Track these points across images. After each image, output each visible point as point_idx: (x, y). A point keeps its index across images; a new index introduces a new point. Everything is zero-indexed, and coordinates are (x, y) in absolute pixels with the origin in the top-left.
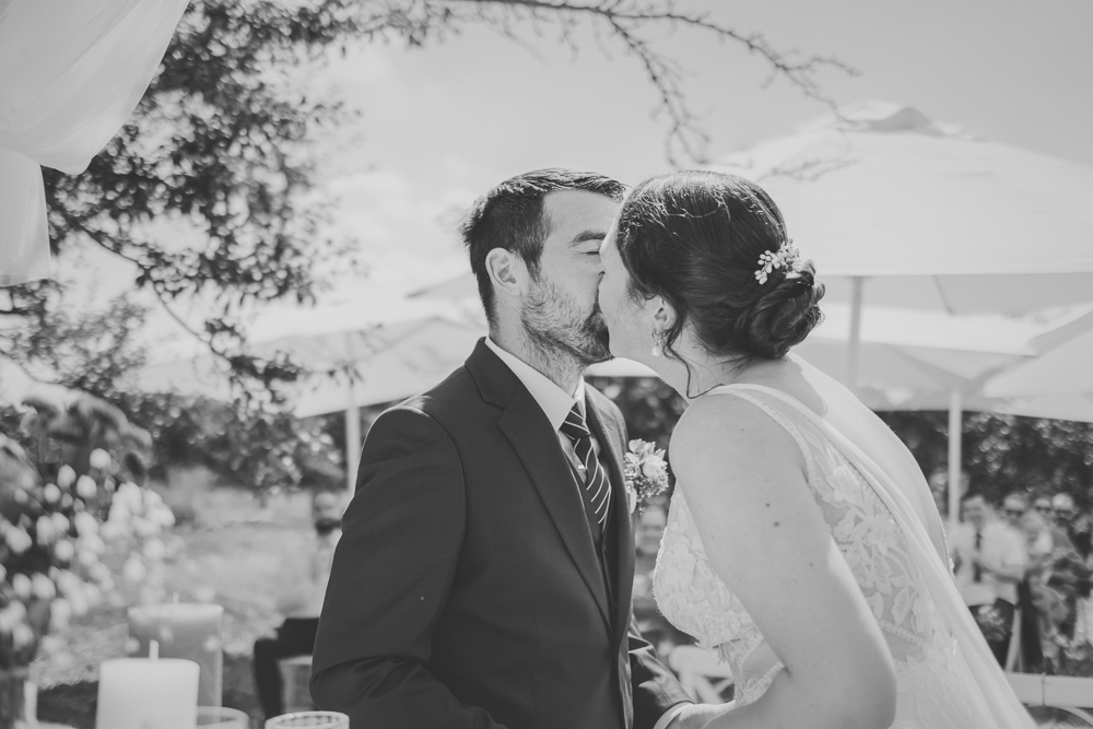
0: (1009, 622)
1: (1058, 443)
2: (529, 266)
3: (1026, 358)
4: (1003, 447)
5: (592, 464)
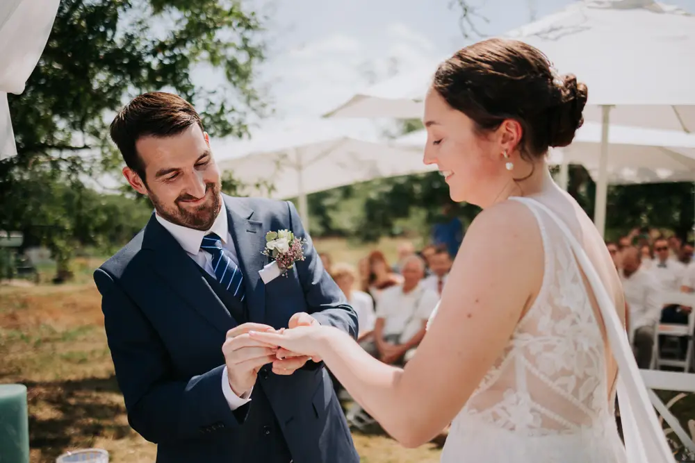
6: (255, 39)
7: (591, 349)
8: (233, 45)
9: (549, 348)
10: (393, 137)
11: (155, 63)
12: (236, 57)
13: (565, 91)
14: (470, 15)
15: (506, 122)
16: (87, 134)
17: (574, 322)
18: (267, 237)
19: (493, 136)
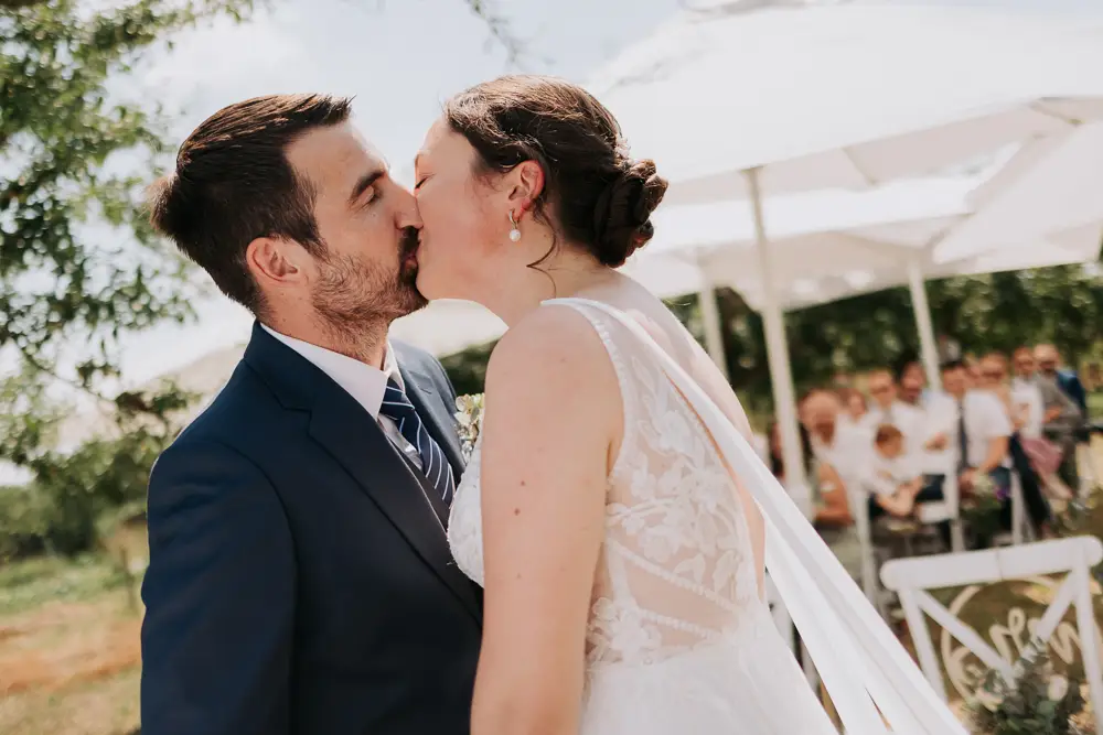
0: (1006, 486)
1: (1041, 291)
2: (307, 247)
3: (967, 216)
4: (985, 307)
5: (424, 443)
7: (718, 507)
9: (655, 520)
11: (7, 222)
15: (520, 168)
17: (685, 472)
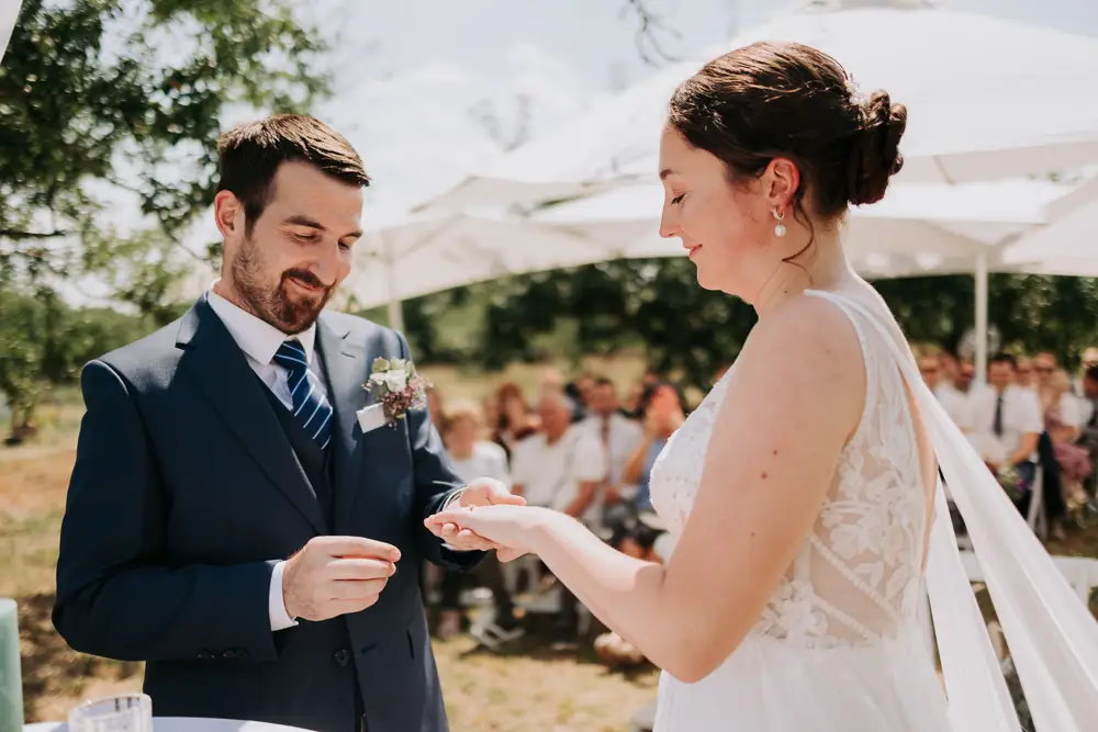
3: (1040, 226)
4: (1042, 303)
6: (317, 64)
8: (284, 74)
9: (851, 519)
10: (526, 214)
11: (165, 102)
12: (288, 92)
13: (868, 114)
14: (652, 28)
15: (773, 164)
16: (58, 213)
17: (893, 484)
18: (374, 366)
19: (755, 185)
